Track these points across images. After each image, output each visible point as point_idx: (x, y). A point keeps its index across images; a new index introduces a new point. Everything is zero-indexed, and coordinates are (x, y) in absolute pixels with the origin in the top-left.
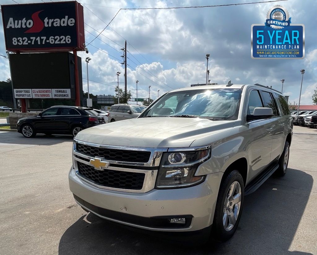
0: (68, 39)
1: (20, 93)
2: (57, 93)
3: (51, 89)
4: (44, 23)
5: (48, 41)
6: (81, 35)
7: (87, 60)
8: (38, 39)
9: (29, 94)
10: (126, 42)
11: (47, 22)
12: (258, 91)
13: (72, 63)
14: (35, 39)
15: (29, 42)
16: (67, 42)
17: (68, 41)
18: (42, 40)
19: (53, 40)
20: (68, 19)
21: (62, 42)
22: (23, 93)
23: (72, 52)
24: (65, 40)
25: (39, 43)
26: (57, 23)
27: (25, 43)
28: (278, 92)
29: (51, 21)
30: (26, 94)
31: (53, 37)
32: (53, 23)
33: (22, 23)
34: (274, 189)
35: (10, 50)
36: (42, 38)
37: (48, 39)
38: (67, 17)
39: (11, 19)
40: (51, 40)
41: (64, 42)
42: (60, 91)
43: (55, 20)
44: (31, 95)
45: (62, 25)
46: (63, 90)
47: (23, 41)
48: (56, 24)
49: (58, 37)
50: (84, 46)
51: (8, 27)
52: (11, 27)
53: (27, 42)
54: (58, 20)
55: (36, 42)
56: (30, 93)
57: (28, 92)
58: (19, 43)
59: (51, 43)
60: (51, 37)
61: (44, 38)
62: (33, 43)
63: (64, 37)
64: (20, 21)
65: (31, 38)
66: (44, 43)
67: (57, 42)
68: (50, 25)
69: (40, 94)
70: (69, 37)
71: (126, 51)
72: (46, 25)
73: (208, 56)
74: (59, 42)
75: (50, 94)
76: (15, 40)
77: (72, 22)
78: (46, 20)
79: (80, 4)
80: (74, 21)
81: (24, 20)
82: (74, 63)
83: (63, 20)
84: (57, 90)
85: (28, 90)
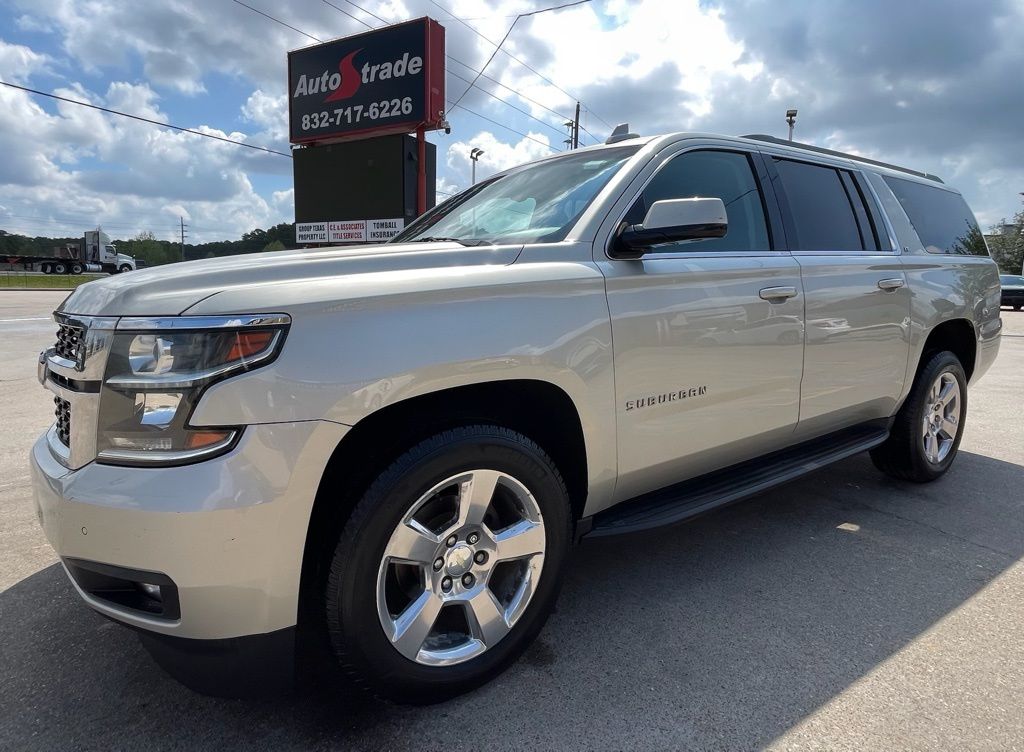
0: (406, 105)
1: (307, 233)
2: (377, 230)
3: (366, 219)
4: (362, 74)
5: (366, 115)
6: (436, 91)
7: (474, 155)
8: (348, 112)
9: (321, 232)
10: (578, 106)
11: (368, 73)
12: (748, 155)
13: (410, 157)
14: (343, 114)
15: (332, 120)
16: (406, 112)
17: (407, 109)
18: (354, 114)
19: (377, 111)
20: (409, 60)
21: (395, 113)
22: (312, 232)
23: (414, 135)
24: (400, 109)
25: (349, 121)
26: (387, 71)
27: (324, 124)
28: (922, 175)
29: (375, 69)
30: (318, 232)
31: (376, 105)
32: (378, 73)
33: (321, 83)
34: (845, 526)
35: (297, 143)
36: (355, 108)
37: (366, 109)
38: (406, 55)
39: (303, 78)
40: (373, 112)
41: (399, 113)
42: (382, 225)
43: (383, 67)
44: (326, 236)
45: (397, 74)
46: (388, 221)
47: (321, 120)
48: (385, 74)
49: (387, 103)
50: (442, 118)
51: (296, 95)
52: (301, 94)
53: (328, 121)
54: (389, 65)
55: (344, 117)
56: (325, 232)
57: (320, 228)
58: (313, 125)
59: (373, 117)
60: (373, 105)
61: (360, 108)
62: (338, 123)
63: (397, 101)
64: (318, 79)
65: (336, 112)
66: (358, 120)
67: (384, 114)
68: (372, 79)
69: (343, 232)
70: (410, 99)
71: (576, 128)
72: (365, 80)
73: (791, 114)
74: (388, 115)
75: (363, 231)
76: (306, 120)
77: (416, 65)
78: (365, 69)
79: (436, 22)
80: (420, 64)
81: (325, 76)
82: (415, 157)
83: (398, 63)
84: (374, 221)
85: (323, 223)
